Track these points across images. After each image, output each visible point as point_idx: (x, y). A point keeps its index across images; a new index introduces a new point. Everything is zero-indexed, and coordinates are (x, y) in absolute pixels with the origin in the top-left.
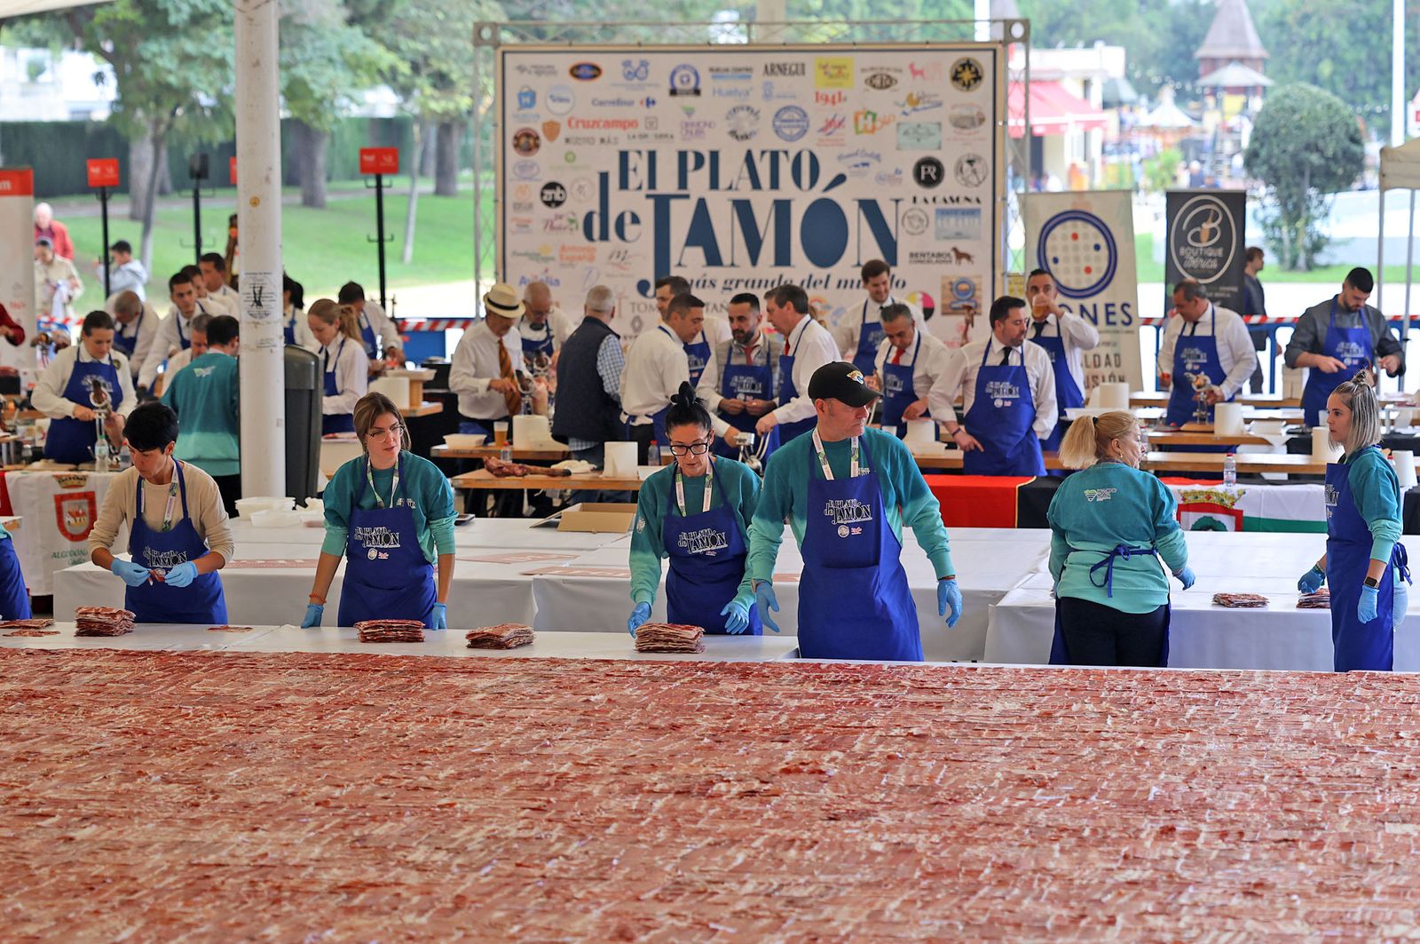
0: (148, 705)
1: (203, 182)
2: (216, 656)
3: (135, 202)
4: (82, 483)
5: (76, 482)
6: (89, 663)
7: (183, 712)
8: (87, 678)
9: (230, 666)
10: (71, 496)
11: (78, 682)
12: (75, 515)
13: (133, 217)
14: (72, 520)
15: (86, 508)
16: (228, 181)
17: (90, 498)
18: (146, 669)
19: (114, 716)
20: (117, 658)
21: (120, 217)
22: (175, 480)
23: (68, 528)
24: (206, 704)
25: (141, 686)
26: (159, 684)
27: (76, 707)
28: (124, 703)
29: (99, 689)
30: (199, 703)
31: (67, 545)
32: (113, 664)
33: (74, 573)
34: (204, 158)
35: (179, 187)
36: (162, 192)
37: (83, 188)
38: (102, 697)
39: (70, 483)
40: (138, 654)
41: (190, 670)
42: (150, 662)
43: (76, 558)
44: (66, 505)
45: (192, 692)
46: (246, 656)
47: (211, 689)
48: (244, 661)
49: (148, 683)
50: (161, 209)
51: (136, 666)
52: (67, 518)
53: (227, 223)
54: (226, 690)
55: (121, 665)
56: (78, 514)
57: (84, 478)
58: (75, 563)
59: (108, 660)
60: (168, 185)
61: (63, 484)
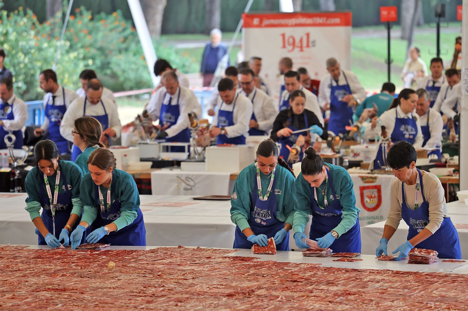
0: (410, 301)
1: (442, 19)
2: (446, 276)
3: (403, 30)
4: (374, 180)
5: (371, 180)
6: (378, 277)
7: (429, 305)
8: (377, 285)
9: (454, 282)
10: (368, 188)
11: (372, 286)
12: (370, 197)
13: (402, 38)
14: (368, 200)
15: (376, 194)
16: (456, 19)
17: (378, 188)
18: (408, 281)
19: (391, 306)
20: (393, 275)
21: (396, 38)
22: (418, 181)
23: (367, 205)
24: (441, 302)
25: (406, 290)
26: (415, 290)
27: (372, 301)
28: (397, 299)
29: (383, 291)
30: (437, 301)
31: (366, 213)
32: (391, 278)
33: (371, 229)
34: (443, 6)
35: (428, 21)
36: (419, 25)
37: (377, 22)
38: (385, 296)
39: (367, 180)
40: (404, 273)
41: (432, 283)
42: (411, 278)
43: (370, 221)
44: (366, 192)
45: (434, 295)
46: (462, 276)
47: (444, 294)
48: (462, 279)
49: (409, 289)
50: (417, 34)
51: (403, 279)
52: (366, 199)
53: (454, 41)
54: (452, 294)
55: (395, 279)
56: (371, 197)
57: (375, 178)
58: (370, 223)
59: (389, 276)
60: (422, 21)
61: (364, 181)
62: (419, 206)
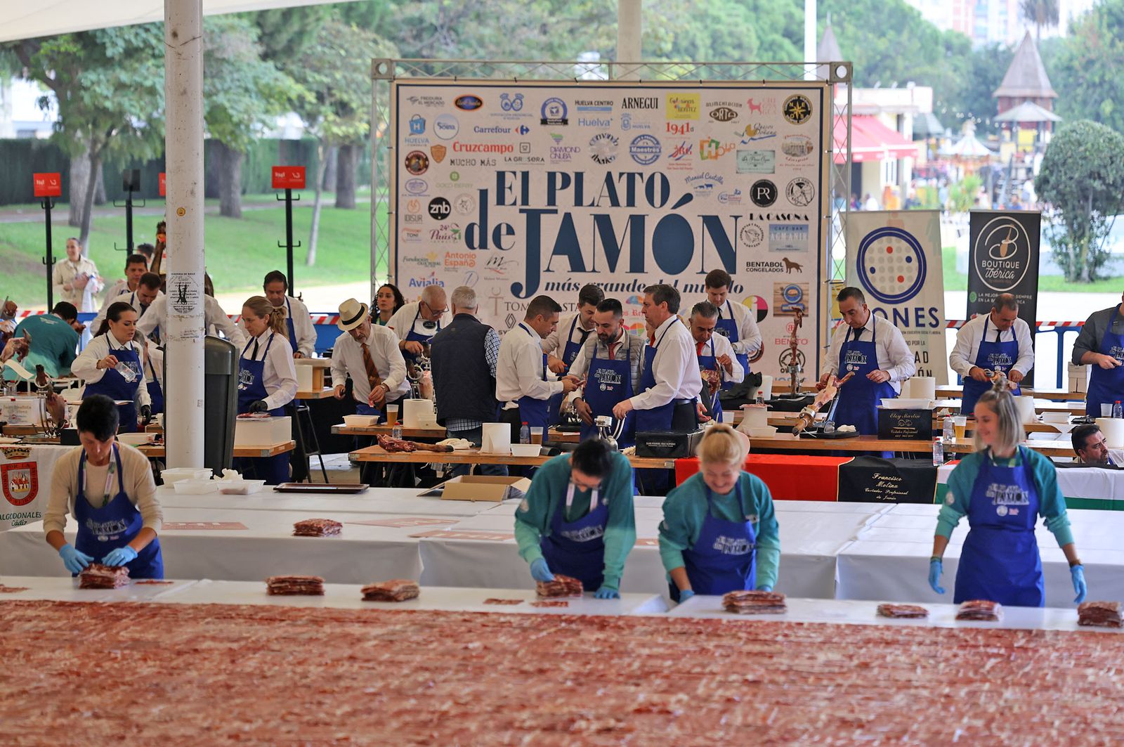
0: (81, 650)
1: (133, 193)
2: (142, 606)
3: (74, 210)
4: (26, 454)
5: (20, 454)
6: (30, 613)
7: (113, 655)
8: (28, 626)
9: (154, 616)
10: (15, 466)
11: (18, 629)
12: (19, 482)
13: (72, 223)
14: (16, 487)
15: (28, 477)
16: (157, 193)
17: (33, 467)
18: (80, 618)
19: (51, 659)
20: (54, 608)
21: (61, 224)
22: (113, 459)
23: (13, 495)
24: (132, 648)
25: (76, 633)
26: (91, 631)
27: (17, 651)
28: (60, 648)
29: (38, 635)
30: (126, 648)
31: (13, 509)
32: (51, 614)
33: (20, 534)
34: (136, 173)
35: (113, 198)
36: (98, 202)
37: (29, 197)
38: (41, 643)
39: (14, 454)
40: (73, 605)
41: (118, 619)
42: (84, 611)
43: (19, 520)
44: (12, 474)
45: (121, 639)
46: (168, 607)
47: (137, 636)
48: (167, 611)
49: (81, 630)
50: (96, 216)
51: (71, 615)
52: (12, 486)
53: (156, 230)
54: (150, 636)
55: (57, 614)
56: (21, 482)
57: (28, 450)
58: (17, 524)
59: (47, 610)
60: (104, 197)
61: (9, 455)
62: (112, 498)
